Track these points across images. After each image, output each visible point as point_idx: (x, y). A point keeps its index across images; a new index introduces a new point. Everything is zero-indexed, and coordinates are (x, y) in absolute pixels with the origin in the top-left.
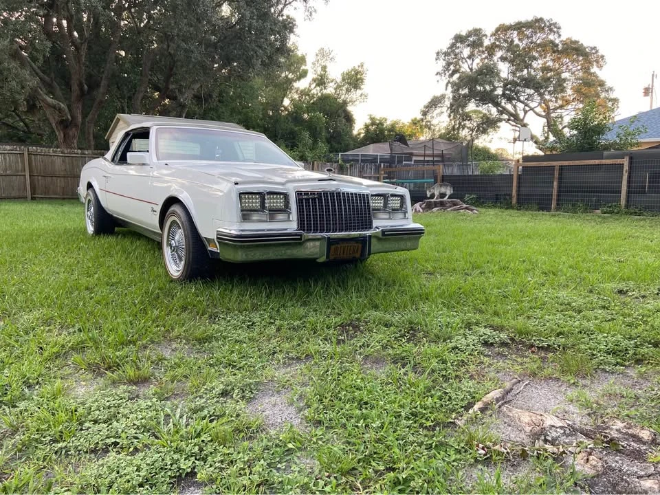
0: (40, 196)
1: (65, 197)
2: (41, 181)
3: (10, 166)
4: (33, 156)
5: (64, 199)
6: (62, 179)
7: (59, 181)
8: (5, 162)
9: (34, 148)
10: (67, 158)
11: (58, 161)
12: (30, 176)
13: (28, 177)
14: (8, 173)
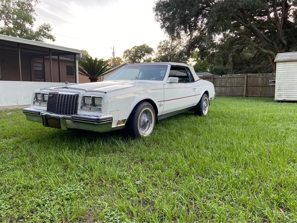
0: (250, 95)
1: (262, 96)
2: (251, 89)
3: (239, 83)
4: (249, 78)
5: (261, 97)
6: (261, 88)
7: (259, 89)
8: (237, 81)
9: (250, 74)
10: (264, 78)
11: (260, 79)
12: (246, 86)
13: (245, 87)
14: (238, 85)
